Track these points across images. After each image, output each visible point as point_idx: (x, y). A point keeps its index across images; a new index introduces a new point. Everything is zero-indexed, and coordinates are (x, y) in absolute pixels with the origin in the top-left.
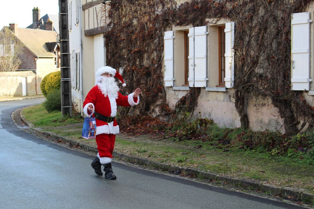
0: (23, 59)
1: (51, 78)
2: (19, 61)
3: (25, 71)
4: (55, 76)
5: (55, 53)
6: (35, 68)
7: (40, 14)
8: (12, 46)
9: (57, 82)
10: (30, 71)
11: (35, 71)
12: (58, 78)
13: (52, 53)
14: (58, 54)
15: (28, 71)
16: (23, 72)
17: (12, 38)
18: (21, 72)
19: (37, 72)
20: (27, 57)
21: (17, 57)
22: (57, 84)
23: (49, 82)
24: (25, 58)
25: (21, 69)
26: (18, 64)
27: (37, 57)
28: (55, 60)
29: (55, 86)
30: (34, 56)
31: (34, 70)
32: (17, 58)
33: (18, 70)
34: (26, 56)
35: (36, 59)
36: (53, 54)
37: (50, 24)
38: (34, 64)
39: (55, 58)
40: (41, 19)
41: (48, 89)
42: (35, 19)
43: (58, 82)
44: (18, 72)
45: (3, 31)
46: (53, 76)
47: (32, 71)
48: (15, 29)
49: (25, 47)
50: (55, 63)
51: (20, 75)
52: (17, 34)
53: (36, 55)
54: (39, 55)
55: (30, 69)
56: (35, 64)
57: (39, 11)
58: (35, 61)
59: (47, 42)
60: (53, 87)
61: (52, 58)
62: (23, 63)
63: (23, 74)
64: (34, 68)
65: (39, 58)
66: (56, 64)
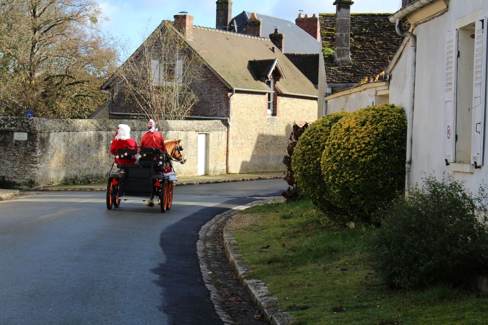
0: (201, 94)
1: (348, 130)
2: (193, 96)
3: (204, 121)
4: (363, 124)
5: (269, 83)
6: (228, 114)
7: (231, 11)
8: (179, 64)
9: (369, 148)
10: (216, 121)
11: (227, 120)
12: (376, 132)
13: (263, 83)
14: (274, 86)
15: (210, 121)
16: (201, 122)
17: (181, 45)
18: (196, 122)
19: (230, 124)
20: (210, 90)
21: (189, 88)
22: (369, 154)
23: (339, 145)
24: (205, 91)
25: (197, 115)
26: (192, 103)
27: (231, 91)
28: (269, 99)
29: (363, 160)
30: (226, 87)
31: (225, 118)
32: (189, 91)
33: (189, 117)
34: (207, 87)
35: (229, 94)
36: (264, 85)
37: (255, 25)
38: (224, 105)
39: (269, 94)
40: (233, 20)
41: (334, 172)
42: (221, 21)
43: (374, 146)
44: (190, 122)
45: (161, 30)
46: (353, 125)
47: (219, 121)
48: (187, 28)
49: (206, 67)
50: (269, 104)
51: (193, 129)
52: (189, 37)
53: (229, 85)
54: (237, 86)
55: (216, 115)
56: (228, 105)
57: (229, 5)
58: (228, 99)
59: (252, 59)
60: (354, 164)
61: (264, 94)
62: (202, 102)
63: (202, 126)
64: (224, 114)
65: (237, 92)
66: (269, 108)
